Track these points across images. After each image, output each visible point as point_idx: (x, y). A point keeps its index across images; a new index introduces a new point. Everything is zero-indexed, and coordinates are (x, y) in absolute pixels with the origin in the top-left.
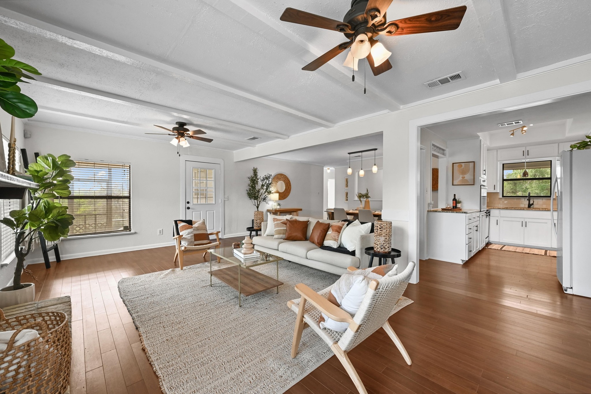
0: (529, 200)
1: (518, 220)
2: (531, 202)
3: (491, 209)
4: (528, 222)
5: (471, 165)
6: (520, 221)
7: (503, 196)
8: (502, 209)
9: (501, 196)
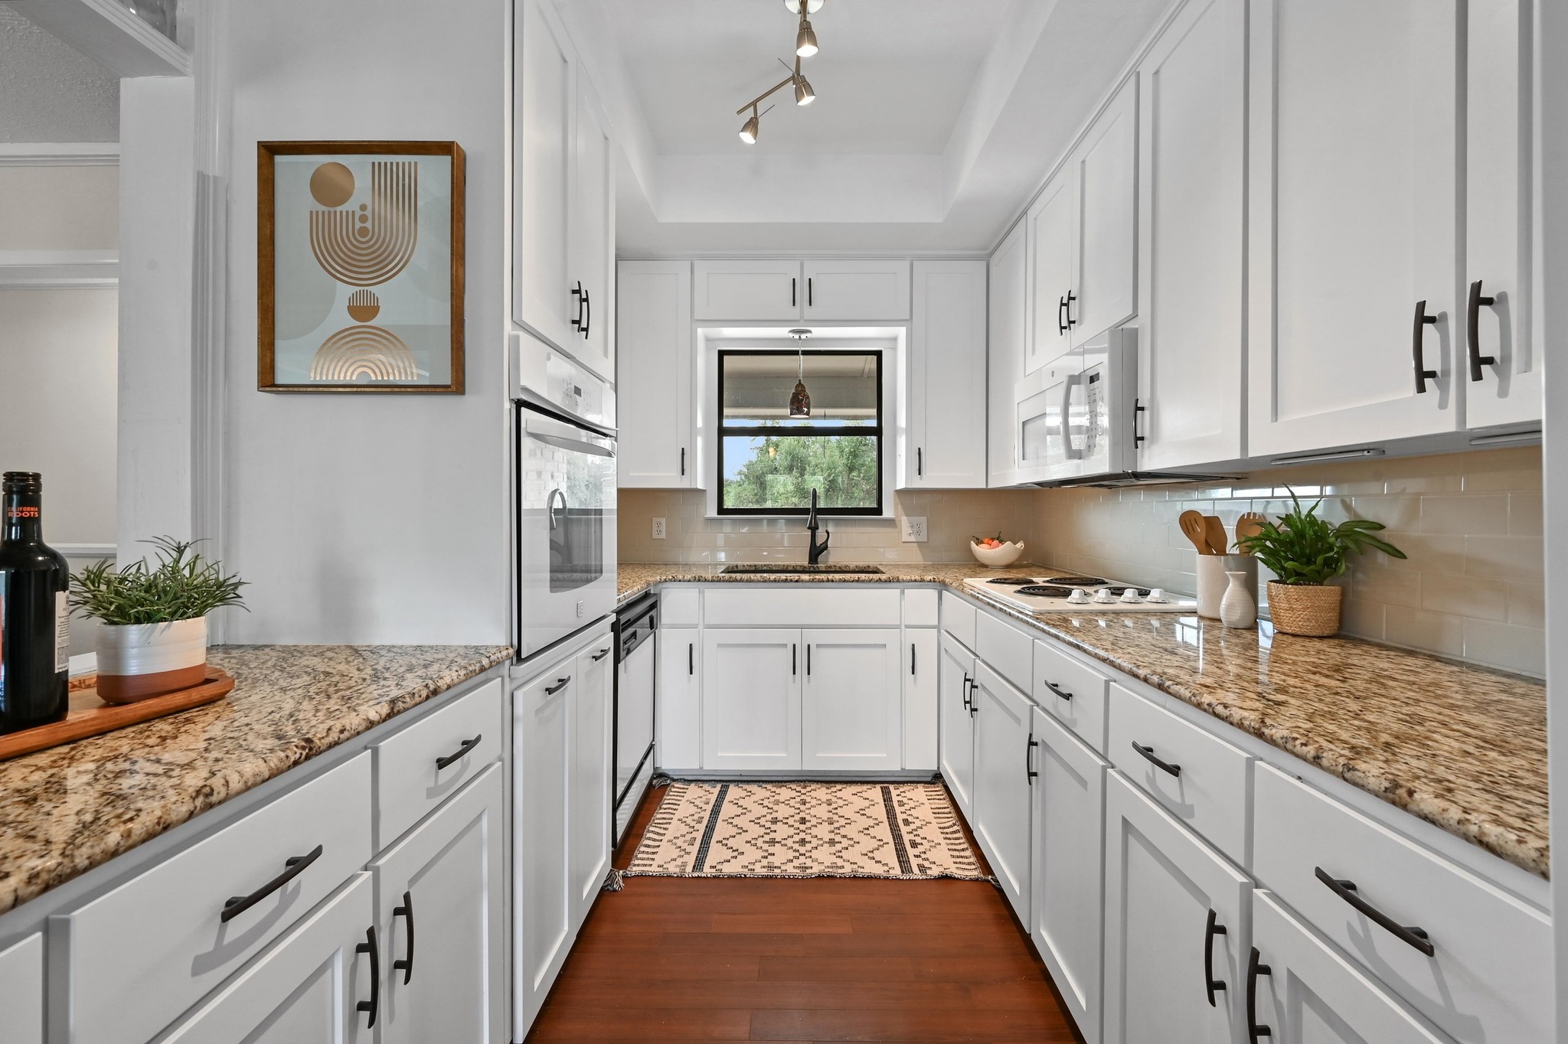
0: (814, 529)
1: (777, 636)
2: (821, 538)
3: (666, 585)
4: (818, 646)
5: (433, 173)
6: (785, 645)
7: (722, 510)
8: (713, 581)
9: (712, 512)
